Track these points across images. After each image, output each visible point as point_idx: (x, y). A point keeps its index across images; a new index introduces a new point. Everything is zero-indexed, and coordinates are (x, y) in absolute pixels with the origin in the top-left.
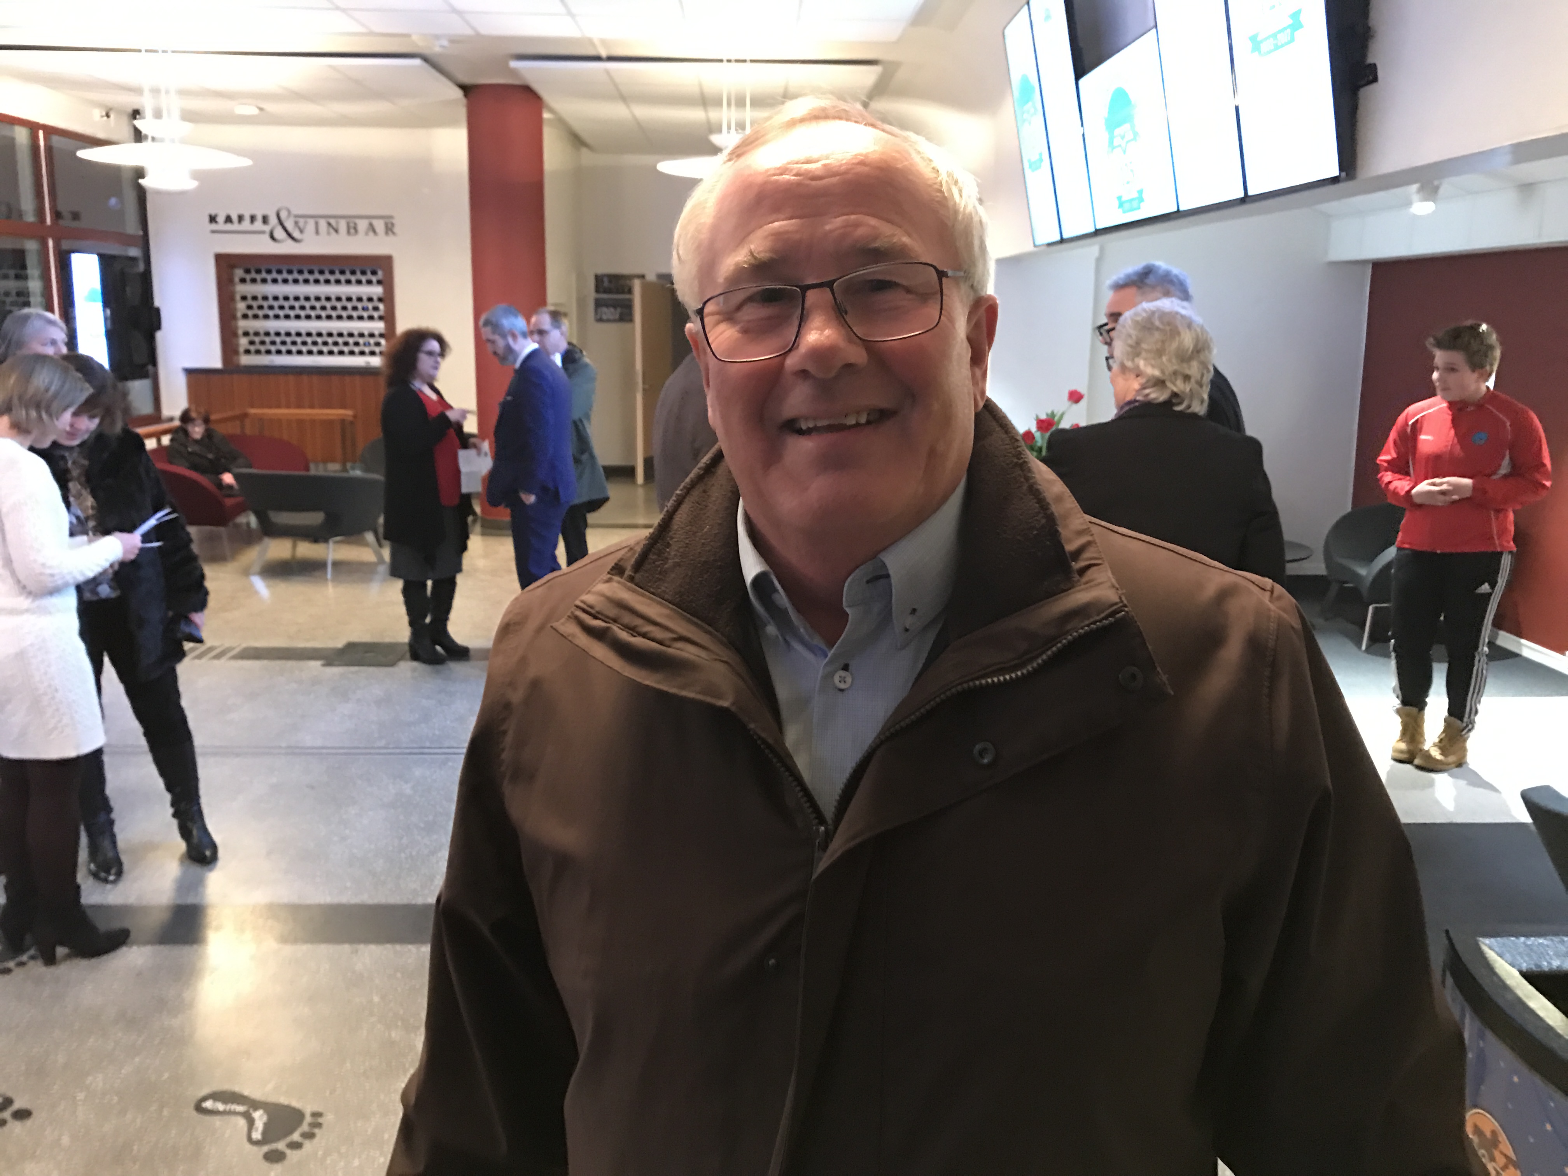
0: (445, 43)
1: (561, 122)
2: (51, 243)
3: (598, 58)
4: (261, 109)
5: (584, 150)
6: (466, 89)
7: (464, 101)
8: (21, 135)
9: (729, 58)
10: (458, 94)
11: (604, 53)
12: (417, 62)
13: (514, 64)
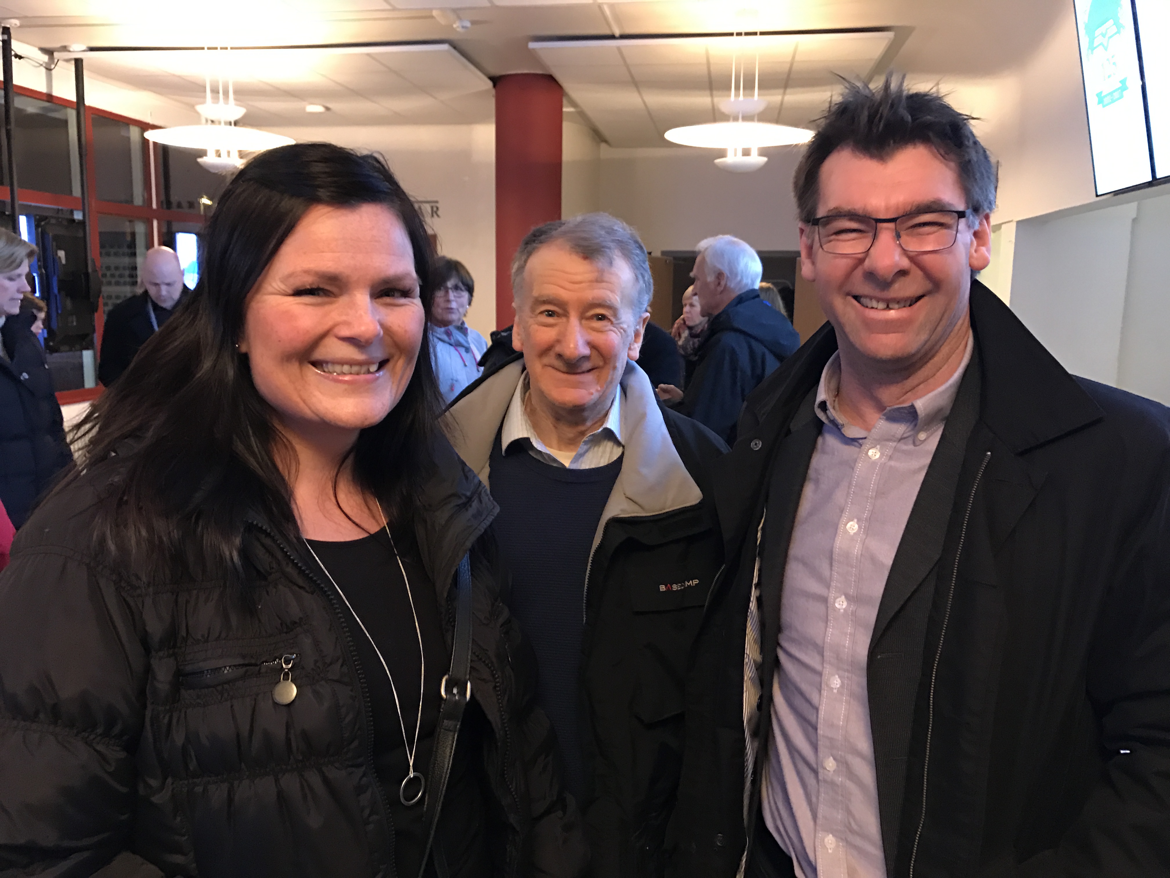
0: (468, 24)
1: (582, 115)
2: (155, 223)
3: (612, 37)
4: (327, 109)
5: (603, 145)
6: (496, 80)
7: (493, 92)
8: (134, 132)
9: (739, 31)
10: (490, 84)
11: (617, 33)
12: (445, 47)
13: (532, 45)
